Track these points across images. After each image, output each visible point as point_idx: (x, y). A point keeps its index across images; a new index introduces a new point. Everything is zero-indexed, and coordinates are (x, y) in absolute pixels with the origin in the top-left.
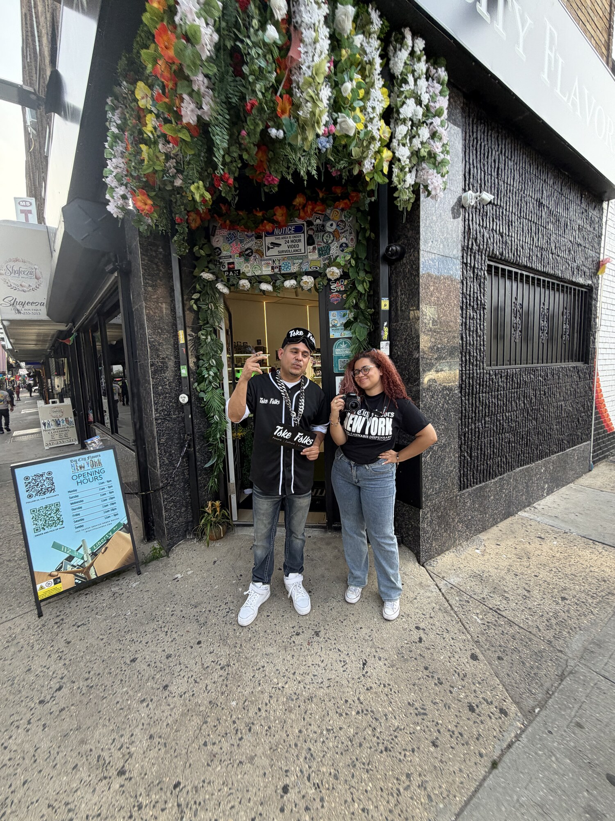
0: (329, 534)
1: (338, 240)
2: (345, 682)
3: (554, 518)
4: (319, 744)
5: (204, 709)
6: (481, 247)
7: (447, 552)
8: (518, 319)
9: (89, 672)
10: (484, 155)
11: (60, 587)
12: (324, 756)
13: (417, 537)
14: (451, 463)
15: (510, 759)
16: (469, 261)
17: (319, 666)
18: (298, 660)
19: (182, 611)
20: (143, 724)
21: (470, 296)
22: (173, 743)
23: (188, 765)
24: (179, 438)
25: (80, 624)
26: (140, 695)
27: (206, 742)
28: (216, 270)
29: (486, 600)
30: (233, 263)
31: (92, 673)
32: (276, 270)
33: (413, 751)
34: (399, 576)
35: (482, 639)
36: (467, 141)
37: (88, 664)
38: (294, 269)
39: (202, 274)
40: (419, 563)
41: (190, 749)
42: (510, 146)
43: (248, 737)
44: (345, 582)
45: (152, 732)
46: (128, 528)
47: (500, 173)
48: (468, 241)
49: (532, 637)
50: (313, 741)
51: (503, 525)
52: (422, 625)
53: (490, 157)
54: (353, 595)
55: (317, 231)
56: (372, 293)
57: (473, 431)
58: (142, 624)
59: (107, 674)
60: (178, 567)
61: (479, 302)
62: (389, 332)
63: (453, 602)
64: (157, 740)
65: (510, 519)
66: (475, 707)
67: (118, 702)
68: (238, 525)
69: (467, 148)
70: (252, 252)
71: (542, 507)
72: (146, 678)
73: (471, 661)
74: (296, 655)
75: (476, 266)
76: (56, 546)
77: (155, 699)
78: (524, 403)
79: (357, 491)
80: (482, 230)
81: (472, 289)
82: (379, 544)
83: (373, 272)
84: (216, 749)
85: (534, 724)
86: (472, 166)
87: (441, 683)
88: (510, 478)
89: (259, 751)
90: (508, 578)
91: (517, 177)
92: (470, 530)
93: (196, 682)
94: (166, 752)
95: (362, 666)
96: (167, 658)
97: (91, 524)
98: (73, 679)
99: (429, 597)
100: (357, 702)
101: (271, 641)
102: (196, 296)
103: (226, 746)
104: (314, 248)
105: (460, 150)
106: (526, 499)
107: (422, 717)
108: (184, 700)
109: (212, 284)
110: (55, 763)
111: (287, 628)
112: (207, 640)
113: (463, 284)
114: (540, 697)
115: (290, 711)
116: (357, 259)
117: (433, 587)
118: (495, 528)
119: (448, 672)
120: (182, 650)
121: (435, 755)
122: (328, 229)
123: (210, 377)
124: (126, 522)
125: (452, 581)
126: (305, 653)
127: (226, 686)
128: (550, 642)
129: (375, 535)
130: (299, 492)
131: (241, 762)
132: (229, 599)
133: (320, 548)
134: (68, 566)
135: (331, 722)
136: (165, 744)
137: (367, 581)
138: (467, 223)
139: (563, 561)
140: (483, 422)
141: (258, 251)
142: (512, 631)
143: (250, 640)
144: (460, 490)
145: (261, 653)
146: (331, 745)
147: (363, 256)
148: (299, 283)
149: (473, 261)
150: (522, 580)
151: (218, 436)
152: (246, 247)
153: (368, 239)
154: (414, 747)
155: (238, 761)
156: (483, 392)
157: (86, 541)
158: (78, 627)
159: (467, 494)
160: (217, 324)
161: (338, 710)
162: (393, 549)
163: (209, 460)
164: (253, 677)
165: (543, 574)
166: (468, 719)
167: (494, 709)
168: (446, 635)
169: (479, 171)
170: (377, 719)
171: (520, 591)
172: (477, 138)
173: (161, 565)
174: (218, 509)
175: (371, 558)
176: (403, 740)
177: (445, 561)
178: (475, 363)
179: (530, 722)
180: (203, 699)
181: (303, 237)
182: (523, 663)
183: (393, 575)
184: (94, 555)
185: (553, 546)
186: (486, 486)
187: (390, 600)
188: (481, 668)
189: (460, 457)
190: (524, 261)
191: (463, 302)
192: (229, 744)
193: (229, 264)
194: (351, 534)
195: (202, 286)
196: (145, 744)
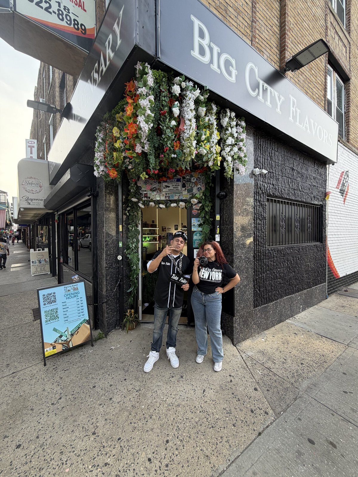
0: (189, 329)
1: (197, 186)
2: (194, 399)
3: (304, 324)
4: (182, 424)
5: (129, 408)
6: (263, 191)
7: (247, 340)
8: (283, 223)
9: (73, 392)
10: (264, 151)
11: (56, 351)
12: (184, 429)
13: (232, 331)
14: (249, 294)
15: (267, 432)
16: (257, 198)
17: (183, 391)
18: (173, 388)
19: (116, 365)
20: (102, 414)
21: (258, 214)
22: (116, 423)
23: (124, 431)
24: (116, 277)
25: (65, 369)
26: (99, 402)
27: (131, 422)
28: (139, 197)
29: (264, 363)
30: (147, 194)
31: (75, 392)
32: (167, 198)
33: (224, 428)
34: (222, 350)
35: (260, 382)
36: (256, 146)
37: (72, 388)
38: (176, 198)
39: (132, 199)
40: (233, 344)
41: (124, 424)
42: (276, 146)
43: (150, 420)
44: (196, 353)
45: (106, 418)
46: (88, 322)
47: (272, 158)
48: (257, 189)
49: (284, 381)
50: (179, 423)
51: (278, 327)
52: (232, 374)
53: (267, 152)
54: (200, 359)
55: (187, 181)
56: (212, 211)
57: (261, 278)
58: (97, 370)
59: (82, 393)
60: (112, 343)
61: (263, 217)
62: (220, 230)
63: (248, 364)
64: (109, 421)
65: (281, 323)
66: (254, 411)
67: (89, 405)
68: (142, 323)
69: (256, 149)
70: (156, 189)
71: (298, 317)
72: (100, 395)
73: (254, 391)
74: (172, 386)
75: (261, 200)
76: (55, 330)
77: (106, 404)
78: (287, 264)
79: (204, 307)
80: (263, 184)
81: (259, 211)
82: (213, 333)
83: (213, 201)
84: (136, 425)
85: (279, 419)
86: (258, 157)
87: (239, 400)
88: (281, 302)
89: (155, 426)
90: (276, 353)
91: (280, 159)
92: (260, 329)
93: (125, 397)
94: (113, 426)
95: (203, 392)
96: (110, 386)
97: (71, 319)
98: (66, 394)
99: (237, 361)
100: (200, 407)
101: (160, 380)
102: (128, 209)
103: (140, 424)
104: (185, 189)
105: (253, 151)
106: (290, 313)
107: (229, 414)
108: (120, 404)
109: (136, 203)
110: (63, 429)
111: (167, 375)
112: (129, 379)
113: (255, 209)
114: (284, 407)
115: (169, 411)
116: (205, 196)
117: (239, 357)
118: (273, 328)
119: (243, 395)
120: (117, 383)
121: (234, 430)
122: (192, 181)
123: (133, 248)
124: (88, 319)
125: (249, 354)
126: (176, 386)
127: (139, 399)
128: (292, 384)
129: (212, 329)
130: (176, 306)
131: (147, 431)
132: (139, 360)
133: (184, 336)
134: (60, 340)
135: (188, 415)
136: (113, 423)
137: (207, 352)
138: (256, 181)
139: (305, 345)
140: (266, 273)
141: (159, 189)
142: (275, 378)
143: (150, 379)
144: (254, 307)
145: (155, 385)
146: (188, 425)
147: (208, 194)
148: (178, 205)
149: (259, 198)
150: (283, 354)
151: (135, 276)
152: (153, 187)
153: (211, 187)
154: (225, 426)
155: (146, 430)
156: (265, 259)
157: (69, 328)
158: (65, 371)
159: (258, 310)
160: (137, 222)
161: (191, 411)
162: (220, 336)
163: (130, 288)
164: (152, 395)
165: (294, 352)
166: (250, 416)
167: (262, 412)
168: (243, 379)
169: (262, 159)
170: (209, 415)
171: (281, 360)
172: (260, 145)
173: (103, 342)
174: (133, 314)
175: (209, 341)
176: (220, 423)
177: (246, 344)
178: (261, 245)
179: (278, 417)
180: (129, 404)
181: (180, 184)
182: (278, 393)
183: (219, 349)
184: (72, 335)
185: (301, 337)
186: (268, 306)
187: (217, 362)
188: (259, 393)
189: (254, 291)
190: (286, 196)
191: (255, 217)
192: (142, 423)
193: (145, 194)
194: (200, 328)
195: (132, 204)
196: (103, 422)
